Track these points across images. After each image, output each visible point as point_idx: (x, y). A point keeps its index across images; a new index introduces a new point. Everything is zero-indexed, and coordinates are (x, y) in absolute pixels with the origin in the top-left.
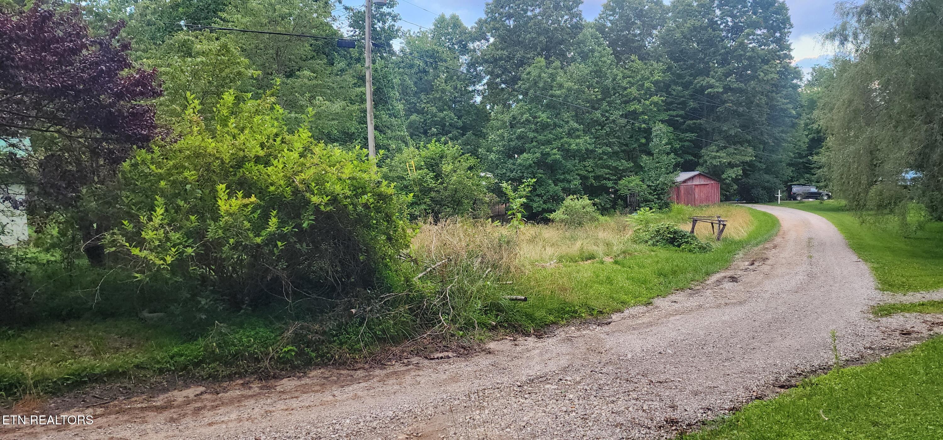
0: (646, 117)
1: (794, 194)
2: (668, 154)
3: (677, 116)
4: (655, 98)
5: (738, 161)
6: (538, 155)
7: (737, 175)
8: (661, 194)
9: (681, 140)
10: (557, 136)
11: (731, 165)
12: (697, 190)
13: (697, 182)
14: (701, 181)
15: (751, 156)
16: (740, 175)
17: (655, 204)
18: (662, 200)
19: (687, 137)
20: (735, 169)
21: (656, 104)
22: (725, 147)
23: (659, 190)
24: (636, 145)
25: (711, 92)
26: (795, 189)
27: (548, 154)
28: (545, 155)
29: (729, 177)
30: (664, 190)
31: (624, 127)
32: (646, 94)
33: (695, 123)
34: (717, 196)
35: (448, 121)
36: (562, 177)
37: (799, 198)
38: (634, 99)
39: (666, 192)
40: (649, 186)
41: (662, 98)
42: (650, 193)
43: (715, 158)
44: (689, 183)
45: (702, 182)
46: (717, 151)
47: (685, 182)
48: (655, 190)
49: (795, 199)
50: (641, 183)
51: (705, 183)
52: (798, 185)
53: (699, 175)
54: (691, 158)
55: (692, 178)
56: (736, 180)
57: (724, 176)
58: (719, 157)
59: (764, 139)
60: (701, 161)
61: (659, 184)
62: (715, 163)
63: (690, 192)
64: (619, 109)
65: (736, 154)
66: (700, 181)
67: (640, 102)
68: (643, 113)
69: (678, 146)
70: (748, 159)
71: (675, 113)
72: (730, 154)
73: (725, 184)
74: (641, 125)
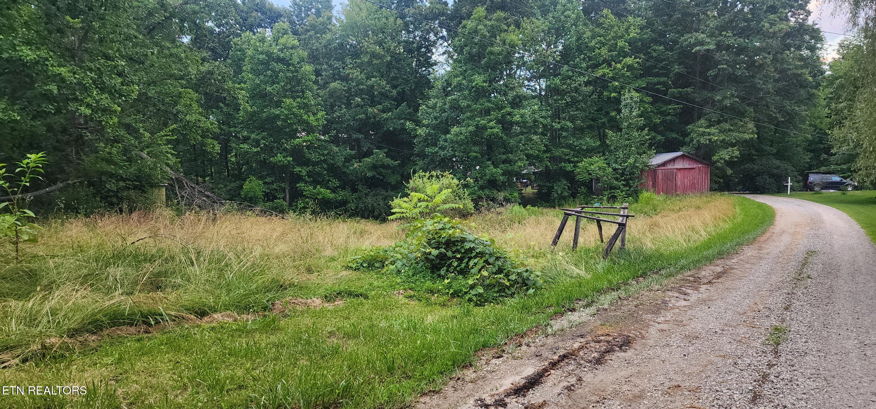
0: (617, 84)
1: (811, 183)
2: (642, 129)
3: (659, 83)
4: (629, 60)
5: (735, 139)
6: (471, 128)
7: (732, 157)
8: (631, 179)
9: (662, 113)
10: (496, 105)
11: (726, 144)
12: (679, 175)
13: (679, 165)
14: (685, 164)
15: (752, 133)
16: (737, 157)
17: (622, 192)
18: (630, 187)
19: (670, 109)
20: (730, 149)
21: (630, 68)
22: (719, 122)
23: (627, 175)
24: (605, 120)
25: (700, 51)
26: (812, 178)
27: (485, 128)
28: (482, 129)
29: (721, 159)
30: (634, 174)
31: (590, 96)
32: (619, 55)
33: (680, 93)
34: (707, 183)
35: (376, 90)
36: (504, 157)
37: (816, 189)
38: (604, 61)
39: (636, 177)
40: (615, 170)
41: (638, 60)
42: (617, 179)
43: (703, 134)
44: (670, 167)
45: (687, 166)
46: (708, 127)
47: (664, 164)
48: (623, 174)
49: (812, 190)
50: (605, 165)
51: (690, 167)
52: (816, 173)
53: (683, 157)
54: (674, 135)
55: (673, 160)
56: (730, 163)
57: (715, 158)
58: (709, 134)
59: (771, 113)
60: (687, 139)
61: (627, 167)
62: (702, 141)
63: (670, 177)
64: (584, 75)
65: (732, 130)
66: (683, 164)
67: (610, 65)
68: (614, 79)
69: (658, 121)
70: (747, 136)
71: (655, 80)
72: (725, 131)
73: (717, 168)
74: (610, 94)
